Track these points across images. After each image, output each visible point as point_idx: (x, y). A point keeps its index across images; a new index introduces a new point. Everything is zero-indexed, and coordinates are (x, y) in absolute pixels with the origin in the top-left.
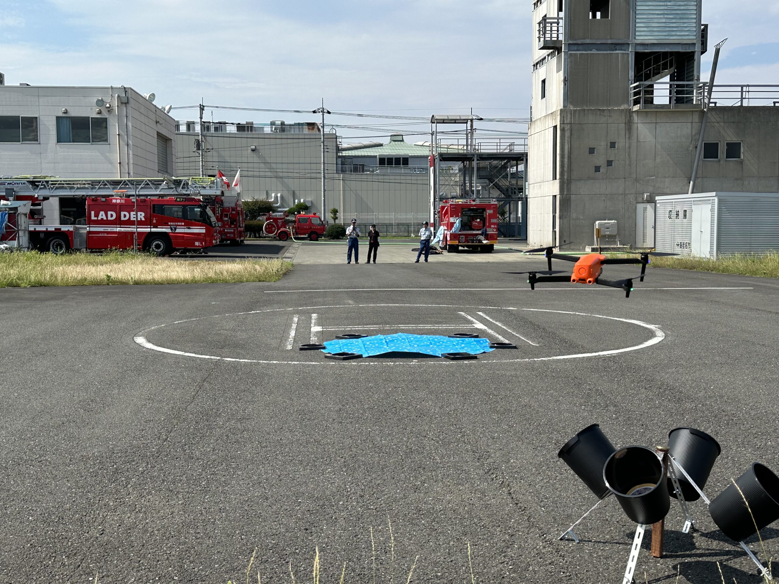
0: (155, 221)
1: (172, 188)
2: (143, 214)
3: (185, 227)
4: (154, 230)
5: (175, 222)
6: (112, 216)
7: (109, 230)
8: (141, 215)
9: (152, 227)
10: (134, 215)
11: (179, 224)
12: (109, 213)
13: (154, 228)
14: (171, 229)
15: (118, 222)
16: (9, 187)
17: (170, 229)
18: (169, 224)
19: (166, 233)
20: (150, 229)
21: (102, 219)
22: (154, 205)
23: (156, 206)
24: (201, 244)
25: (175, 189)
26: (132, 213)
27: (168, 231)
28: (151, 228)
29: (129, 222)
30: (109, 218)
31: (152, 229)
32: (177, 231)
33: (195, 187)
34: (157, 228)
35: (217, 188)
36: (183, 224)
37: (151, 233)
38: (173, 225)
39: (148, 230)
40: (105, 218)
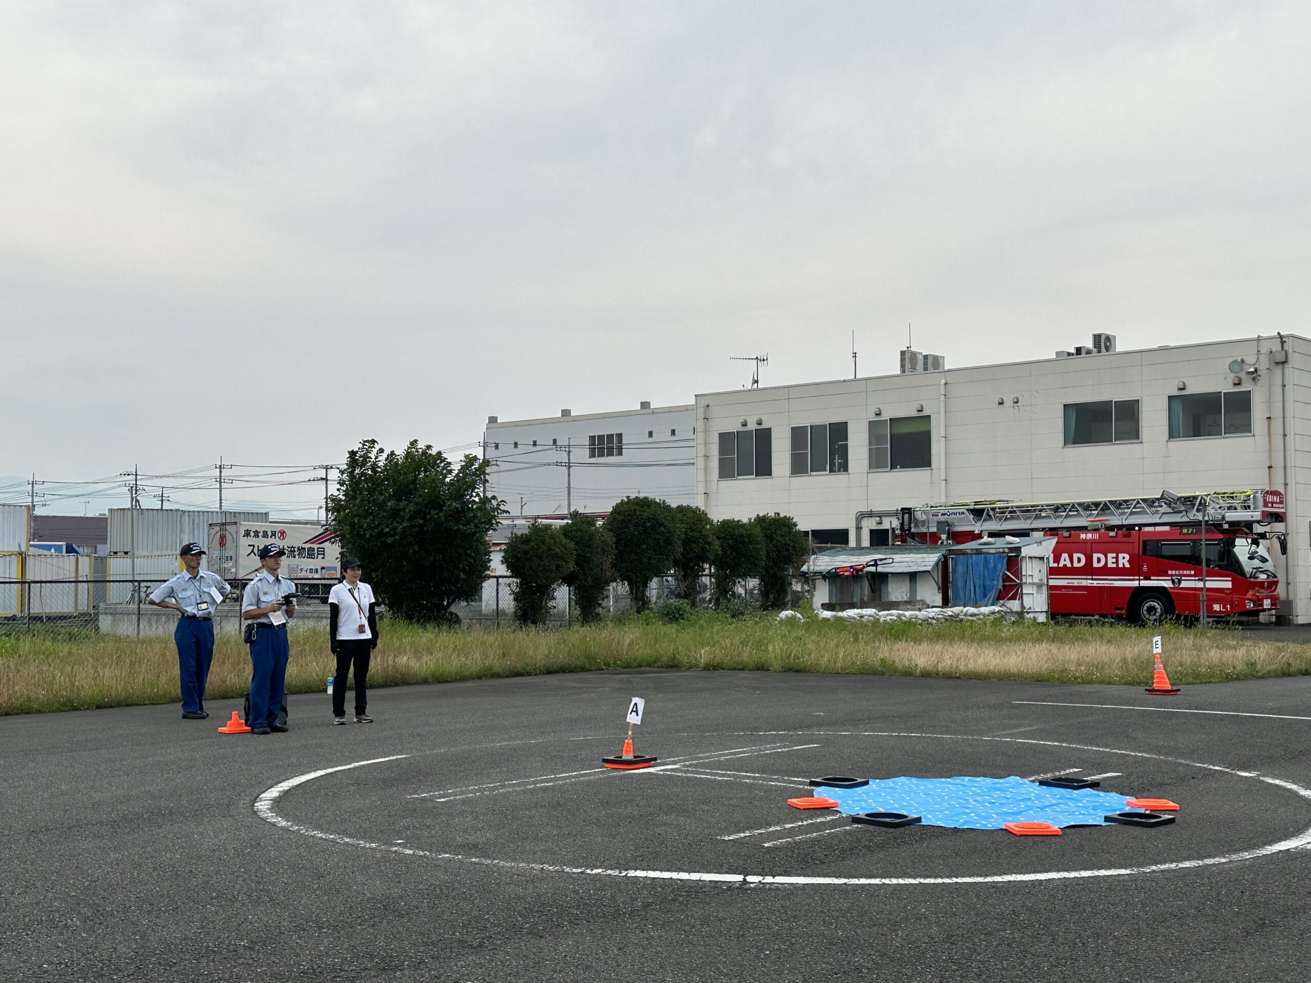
0: (1145, 568)
1: (1180, 512)
2: (1127, 557)
3: (1197, 578)
4: (1145, 583)
5: (1179, 570)
6: (1079, 560)
7: (1076, 584)
8: (1124, 558)
9: (1141, 578)
10: (1113, 558)
11: (1185, 572)
12: (1076, 556)
13: (1144, 579)
14: (1173, 582)
15: (1088, 570)
16: (943, 518)
17: (1170, 582)
18: (1170, 572)
19: (1164, 588)
20: (1138, 582)
21: (1065, 566)
22: (1145, 542)
23: (1148, 543)
24: (1224, 607)
25: (1184, 513)
26: (1110, 555)
27: (1167, 584)
28: (1139, 580)
29: (1105, 571)
30: (1076, 565)
31: (1141, 582)
32: (1184, 584)
33: (1220, 508)
34: (1150, 579)
35: (1254, 509)
36: (1193, 572)
37: (1139, 588)
38: (1175, 575)
39: (1135, 584)
40: (1069, 565)
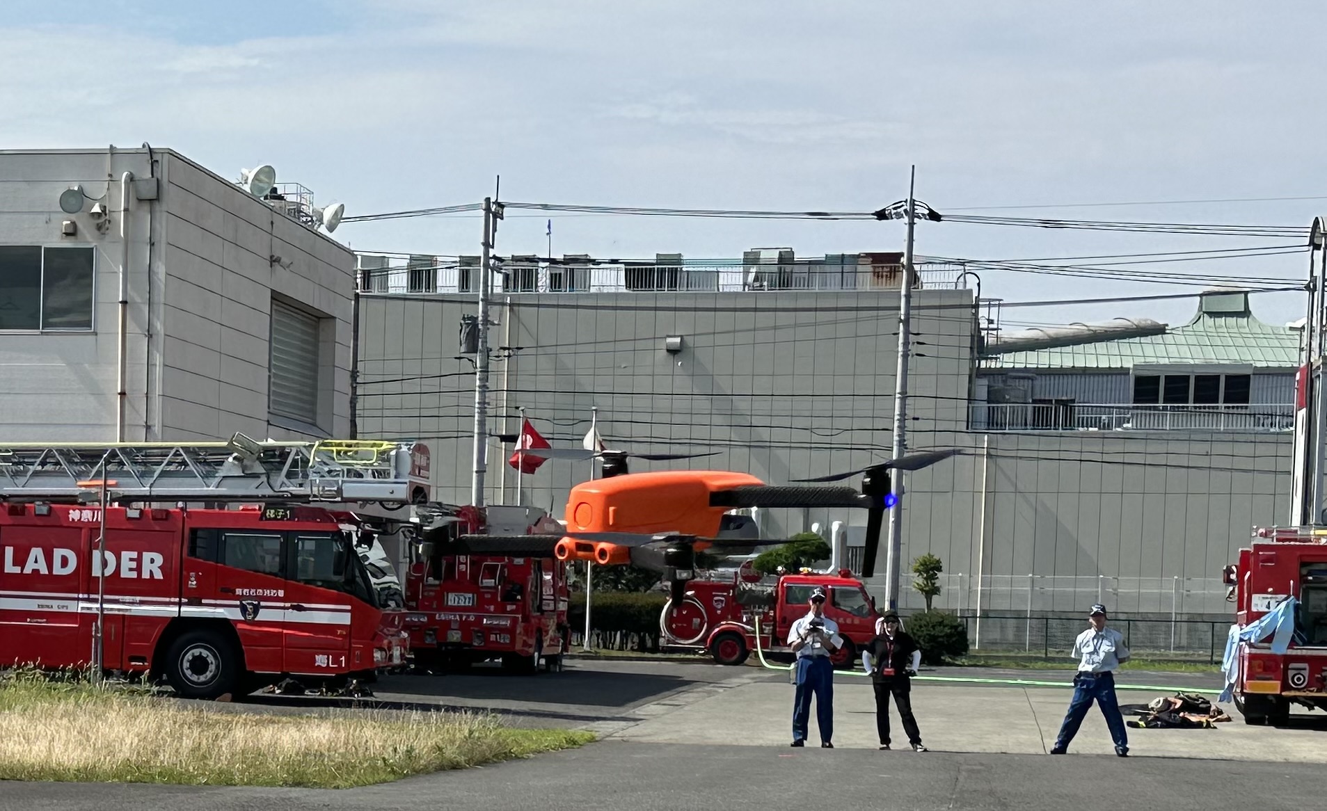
0: (193, 583)
1: (256, 476)
2: (159, 559)
3: (288, 605)
4: (189, 611)
5: (256, 588)
6: (65, 562)
7: (55, 609)
8: (152, 561)
9: (184, 600)
10: (131, 560)
11: (267, 592)
12: (58, 553)
13: (188, 604)
14: (244, 609)
15: (82, 582)
17: (238, 610)
18: (239, 591)
19: (225, 621)
20: (176, 609)
21: (36, 571)
22: (194, 531)
23: (200, 533)
24: (336, 661)
25: (264, 479)
26: (126, 555)
27: (234, 614)
28: (180, 604)
29: (116, 585)
30: (58, 570)
31: (183, 609)
32: (263, 615)
33: (330, 472)
34: (200, 604)
35: (396, 477)
36: (281, 593)
37: (180, 621)
38: (250, 597)
39: (172, 611)
40: (44, 570)
